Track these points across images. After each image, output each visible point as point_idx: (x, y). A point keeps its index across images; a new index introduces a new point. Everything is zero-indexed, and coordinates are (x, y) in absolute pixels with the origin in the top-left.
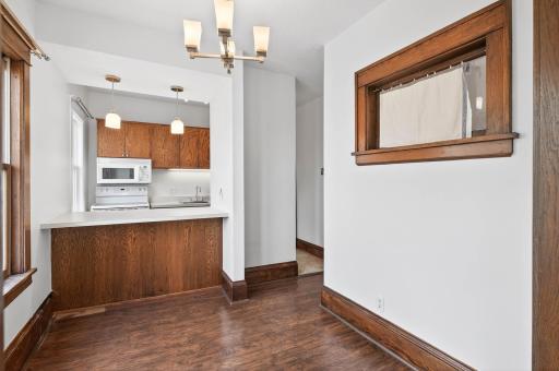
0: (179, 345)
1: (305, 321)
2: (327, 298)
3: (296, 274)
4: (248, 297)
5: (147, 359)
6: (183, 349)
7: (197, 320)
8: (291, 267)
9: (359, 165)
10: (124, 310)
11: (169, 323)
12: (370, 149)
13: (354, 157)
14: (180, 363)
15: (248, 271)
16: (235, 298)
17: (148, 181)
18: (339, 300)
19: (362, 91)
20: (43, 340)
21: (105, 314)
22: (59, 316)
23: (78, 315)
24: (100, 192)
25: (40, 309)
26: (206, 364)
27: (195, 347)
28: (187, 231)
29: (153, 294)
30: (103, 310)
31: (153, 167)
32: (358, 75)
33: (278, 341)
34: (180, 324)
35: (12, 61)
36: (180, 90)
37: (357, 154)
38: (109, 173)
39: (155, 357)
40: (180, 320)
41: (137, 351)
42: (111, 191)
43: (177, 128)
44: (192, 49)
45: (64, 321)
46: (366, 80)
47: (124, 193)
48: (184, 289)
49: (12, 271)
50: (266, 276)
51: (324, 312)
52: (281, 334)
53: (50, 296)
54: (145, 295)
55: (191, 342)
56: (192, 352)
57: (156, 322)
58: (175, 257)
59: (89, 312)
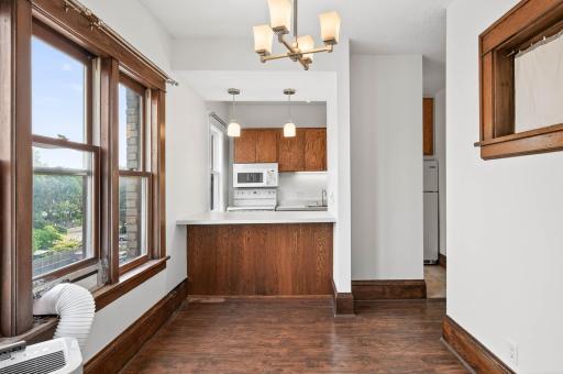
0: (270, 346)
1: (410, 353)
2: (449, 331)
3: (425, 297)
4: (356, 313)
5: (239, 351)
6: (271, 351)
7: (296, 326)
8: (419, 287)
9: (485, 158)
10: (238, 304)
11: (270, 323)
12: (499, 136)
13: (479, 149)
14: (264, 362)
15: (355, 284)
16: (340, 311)
17: (276, 185)
18: (462, 337)
19: (488, 59)
20: (175, 315)
21: (223, 304)
22: (191, 299)
23: (204, 301)
24: (238, 195)
25: (175, 289)
26: (286, 370)
27: (284, 351)
28: (295, 234)
29: (264, 294)
30: (222, 300)
31: (280, 171)
32: (482, 38)
33: (369, 367)
34: (278, 326)
35: (153, 91)
36: (292, 93)
37: (482, 144)
38: (242, 177)
39: (246, 351)
40: (279, 322)
41: (233, 342)
42: (247, 194)
43: (290, 131)
44: (263, 53)
45: (193, 303)
46: (492, 43)
47: (256, 196)
48: (294, 293)
49: (152, 256)
50: (384, 293)
51: (446, 349)
52: (376, 361)
53: (186, 280)
54: (258, 293)
55: (281, 345)
56: (278, 355)
57: (260, 319)
58: (284, 259)
59: (213, 300)
